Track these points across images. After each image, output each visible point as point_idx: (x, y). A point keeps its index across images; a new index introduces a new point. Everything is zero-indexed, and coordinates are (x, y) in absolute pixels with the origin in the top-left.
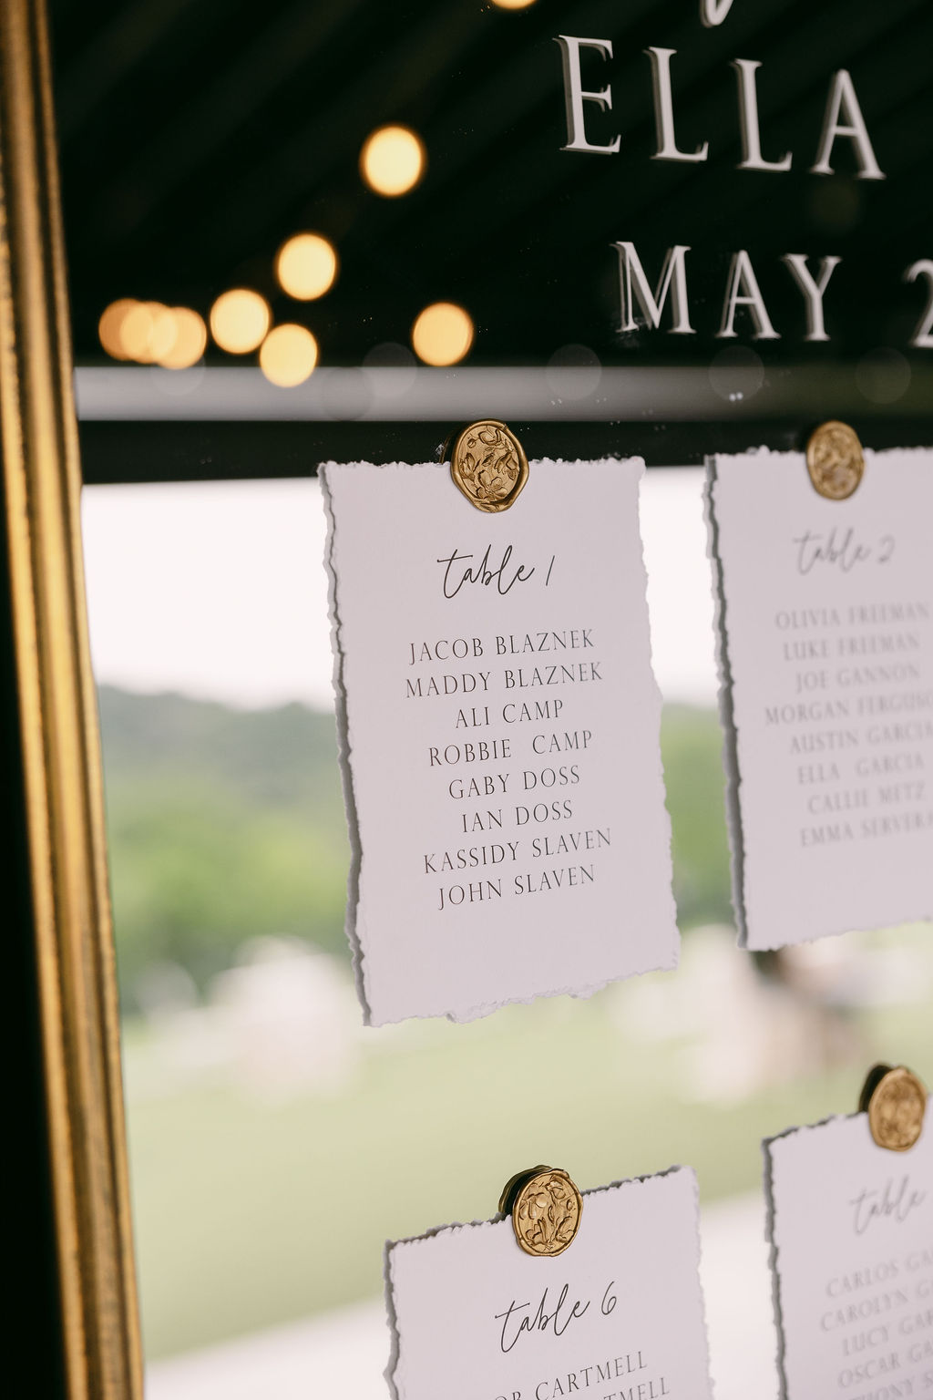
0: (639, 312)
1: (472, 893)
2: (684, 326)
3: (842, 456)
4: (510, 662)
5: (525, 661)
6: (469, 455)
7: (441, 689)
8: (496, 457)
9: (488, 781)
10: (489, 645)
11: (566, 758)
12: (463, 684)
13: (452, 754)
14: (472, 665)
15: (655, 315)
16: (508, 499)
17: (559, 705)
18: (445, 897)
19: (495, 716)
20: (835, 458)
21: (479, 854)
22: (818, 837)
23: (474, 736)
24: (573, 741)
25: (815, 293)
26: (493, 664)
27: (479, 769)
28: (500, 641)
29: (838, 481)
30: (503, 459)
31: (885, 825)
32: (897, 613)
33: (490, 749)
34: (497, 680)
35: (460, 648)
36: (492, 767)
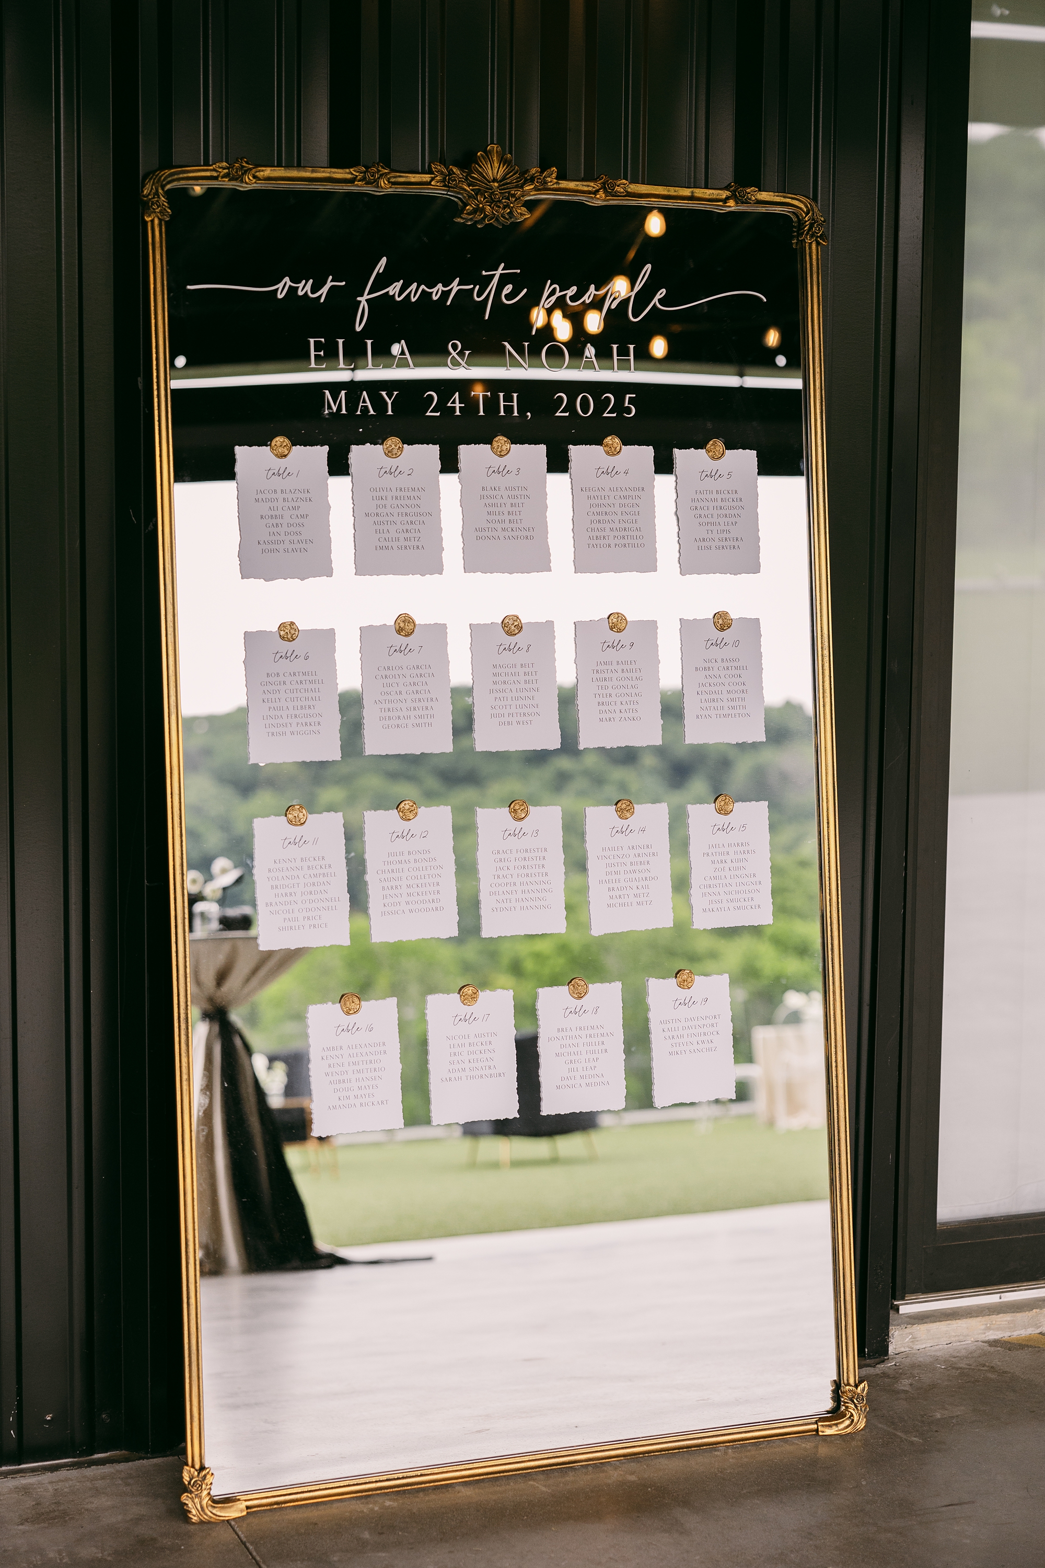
0: (330, 407)
1: (271, 551)
2: (344, 412)
3: (396, 446)
4: (284, 496)
5: (290, 496)
6: (275, 445)
7: (265, 501)
8: (283, 445)
9: (277, 524)
10: (279, 491)
11: (301, 521)
12: (271, 500)
13: (267, 517)
14: (274, 496)
15: (335, 409)
16: (285, 456)
17: (299, 507)
18: (263, 551)
19: (280, 508)
20: (393, 446)
21: (274, 542)
22: (381, 548)
23: (273, 513)
24: (302, 516)
25: (389, 402)
26: (280, 496)
27: (274, 521)
28: (282, 491)
29: (394, 453)
30: (285, 446)
31: (406, 548)
32: (413, 490)
33: (278, 517)
34: (281, 500)
35: (270, 492)
36: (279, 521)
